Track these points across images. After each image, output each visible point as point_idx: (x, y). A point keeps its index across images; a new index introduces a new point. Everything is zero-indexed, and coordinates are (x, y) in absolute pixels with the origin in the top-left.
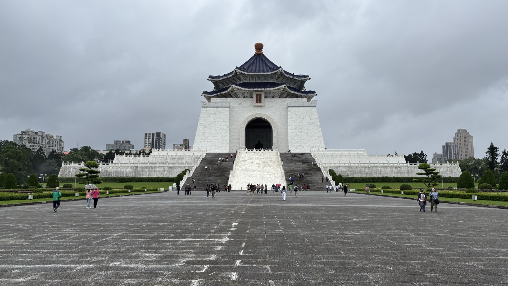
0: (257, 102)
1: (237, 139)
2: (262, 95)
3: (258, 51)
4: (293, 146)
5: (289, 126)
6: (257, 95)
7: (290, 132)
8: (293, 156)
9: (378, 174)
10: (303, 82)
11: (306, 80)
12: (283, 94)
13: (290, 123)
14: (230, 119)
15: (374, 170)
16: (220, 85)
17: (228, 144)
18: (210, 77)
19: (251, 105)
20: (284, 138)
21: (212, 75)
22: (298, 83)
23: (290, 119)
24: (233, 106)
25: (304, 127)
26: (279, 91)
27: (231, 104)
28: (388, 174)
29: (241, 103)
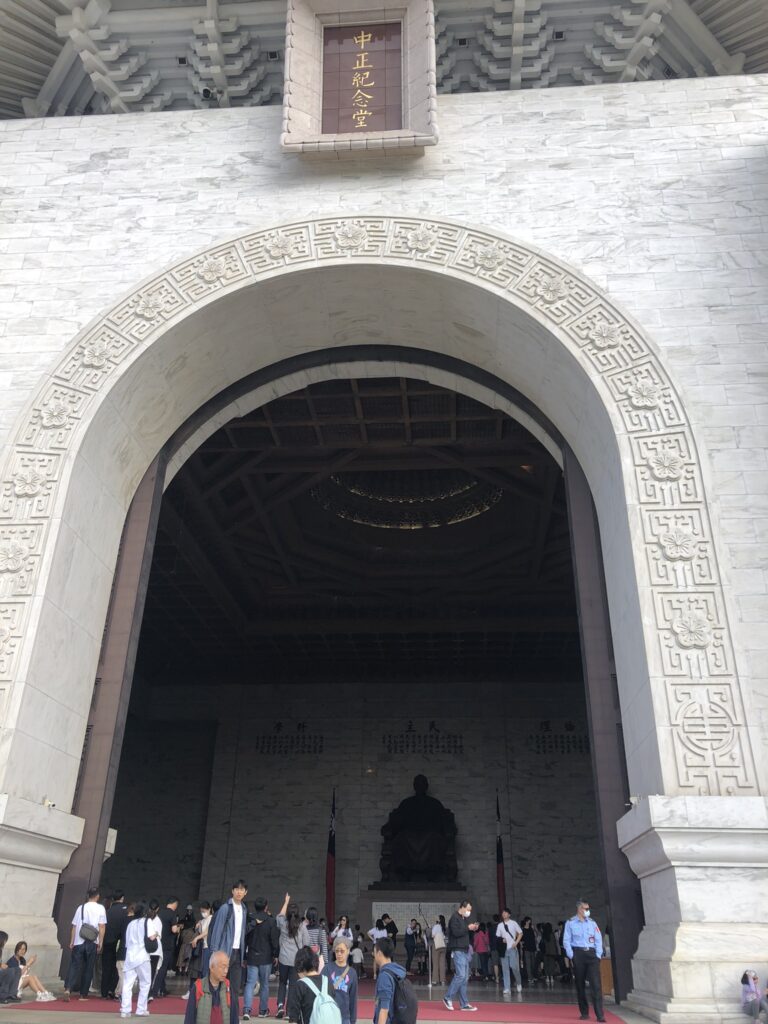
29: (121, 152)
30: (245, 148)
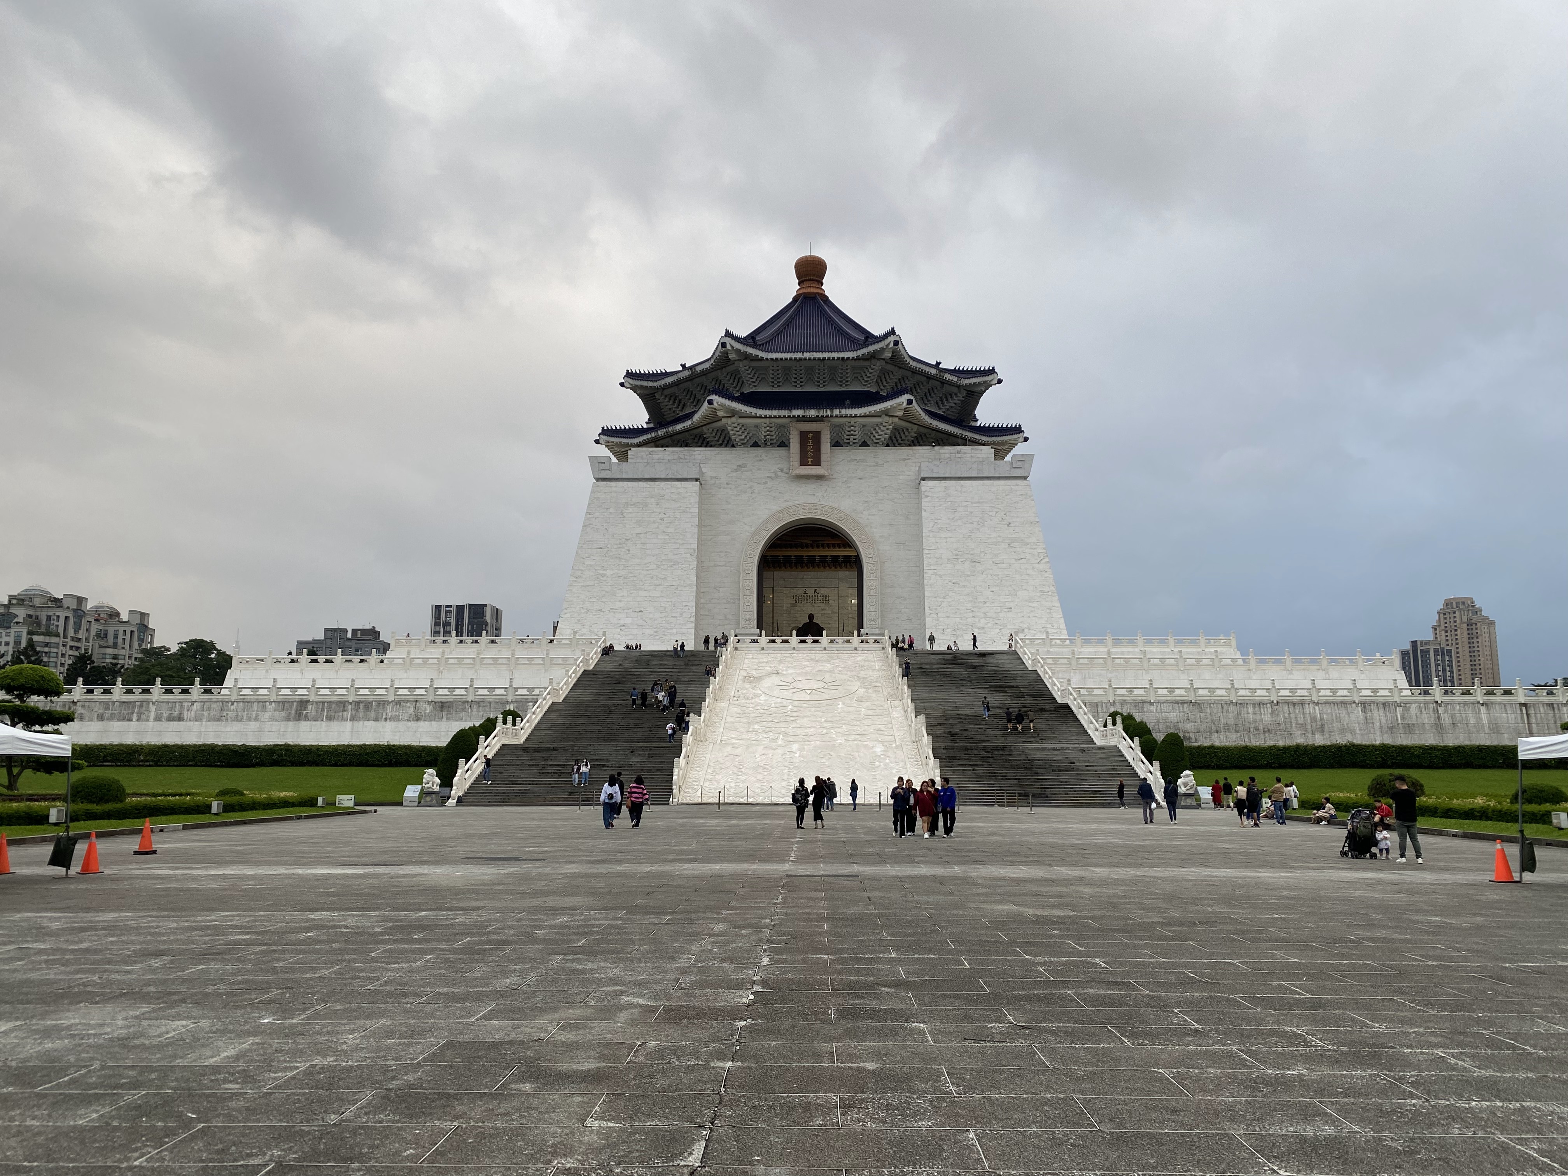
0: (803, 463)
1: (728, 602)
2: (822, 434)
3: (805, 284)
4: (942, 627)
5: (925, 552)
6: (803, 436)
7: (930, 572)
8: (947, 662)
9: (1313, 733)
10: (973, 396)
11: (988, 385)
12: (902, 434)
13: (929, 540)
14: (700, 525)
15: (1293, 715)
16: (667, 405)
17: (693, 619)
18: (629, 375)
19: (780, 474)
20: (905, 599)
21: (637, 368)
22: (957, 396)
23: (931, 524)
24: (712, 478)
25: (982, 555)
26: (887, 419)
27: (704, 470)
28: (1352, 732)
29: (744, 465)
30: (779, 466)
